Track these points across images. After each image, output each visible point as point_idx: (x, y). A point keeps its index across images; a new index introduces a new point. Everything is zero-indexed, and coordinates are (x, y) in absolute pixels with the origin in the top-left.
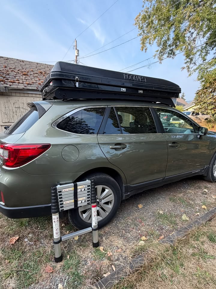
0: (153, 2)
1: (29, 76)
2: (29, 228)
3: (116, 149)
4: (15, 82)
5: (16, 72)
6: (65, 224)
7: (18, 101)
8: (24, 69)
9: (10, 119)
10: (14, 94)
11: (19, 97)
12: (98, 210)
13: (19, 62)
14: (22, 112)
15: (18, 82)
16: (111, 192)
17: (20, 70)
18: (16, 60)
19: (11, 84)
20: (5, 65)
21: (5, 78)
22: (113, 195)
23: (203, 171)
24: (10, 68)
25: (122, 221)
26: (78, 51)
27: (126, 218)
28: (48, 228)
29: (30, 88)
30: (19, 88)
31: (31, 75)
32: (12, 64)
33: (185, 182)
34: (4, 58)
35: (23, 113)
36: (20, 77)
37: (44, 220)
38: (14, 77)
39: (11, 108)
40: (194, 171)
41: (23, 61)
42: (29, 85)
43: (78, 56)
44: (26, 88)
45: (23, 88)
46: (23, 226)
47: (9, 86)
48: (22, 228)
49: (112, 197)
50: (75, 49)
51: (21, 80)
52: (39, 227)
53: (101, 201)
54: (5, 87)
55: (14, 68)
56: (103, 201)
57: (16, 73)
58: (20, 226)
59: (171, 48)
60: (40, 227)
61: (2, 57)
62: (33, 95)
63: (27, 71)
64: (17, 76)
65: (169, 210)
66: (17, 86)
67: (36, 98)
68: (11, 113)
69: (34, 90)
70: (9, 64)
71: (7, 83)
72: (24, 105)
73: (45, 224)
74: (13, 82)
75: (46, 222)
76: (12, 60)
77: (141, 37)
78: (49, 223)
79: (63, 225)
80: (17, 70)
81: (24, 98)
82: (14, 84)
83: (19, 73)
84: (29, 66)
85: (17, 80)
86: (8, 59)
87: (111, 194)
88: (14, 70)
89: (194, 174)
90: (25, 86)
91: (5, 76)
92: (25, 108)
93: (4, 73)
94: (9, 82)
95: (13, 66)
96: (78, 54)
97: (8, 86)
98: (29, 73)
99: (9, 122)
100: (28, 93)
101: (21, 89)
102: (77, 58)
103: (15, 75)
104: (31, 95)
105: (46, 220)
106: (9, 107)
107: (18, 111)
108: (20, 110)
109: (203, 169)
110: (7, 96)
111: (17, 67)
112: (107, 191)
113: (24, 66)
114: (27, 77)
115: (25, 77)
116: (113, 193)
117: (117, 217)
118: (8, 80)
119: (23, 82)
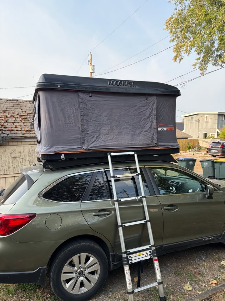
0: (188, 2)
1: (29, 120)
2: (15, 296)
3: (99, 216)
4: (13, 130)
5: (15, 116)
6: (51, 295)
7: (15, 150)
8: (23, 112)
9: (6, 171)
10: (11, 144)
11: (16, 146)
12: (82, 280)
13: (19, 104)
14: (18, 162)
15: (16, 129)
16: (96, 261)
17: (19, 114)
18: (15, 102)
19: (9, 132)
20: (4, 109)
21: (3, 127)
22: (98, 264)
23: (221, 238)
24: (9, 113)
25: (111, 296)
26: (94, 66)
27: (116, 292)
28: (33, 298)
29: (29, 135)
30: (16, 137)
31: (30, 118)
32: (11, 107)
33: (203, 252)
34: (3, 101)
35: (20, 163)
36: (18, 123)
37: (30, 289)
38: (12, 124)
39: (7, 159)
40: (206, 238)
41: (23, 102)
42: (27, 133)
43: (93, 72)
44: (24, 136)
45: (21, 137)
46: (9, 294)
47: (7, 136)
48: (9, 296)
49: (97, 267)
50: (89, 64)
51: (20, 126)
52: (24, 296)
53: (86, 270)
54: (3, 137)
55: (13, 112)
56: (88, 271)
57: (14, 119)
58: (7, 294)
59: (219, 53)
60: (26, 296)
61: (2, 100)
62: (32, 143)
63: (26, 114)
64: (16, 121)
65: (168, 285)
66: (14, 135)
67: (34, 145)
68: (7, 164)
69: (32, 137)
70: (8, 107)
71: (5, 132)
72: (21, 154)
73: (30, 294)
74: (11, 131)
75: (33, 291)
76: (12, 101)
77: (175, 43)
78: (35, 292)
79: (48, 296)
80: (16, 114)
81: (22, 147)
82: (12, 132)
83: (17, 118)
84: (30, 106)
85: (15, 128)
86: (7, 101)
87: (96, 263)
88: (13, 114)
89: (205, 241)
90: (23, 134)
91: (3, 123)
92: (22, 158)
93: (2, 120)
94: (7, 131)
95: (12, 110)
96: (93, 70)
97: (5, 135)
98: (28, 117)
99: (4, 174)
100: (26, 141)
101: (19, 137)
102: (92, 75)
103: (13, 121)
104: (29, 143)
105: (33, 289)
106: (5, 158)
107: (15, 161)
108: (16, 160)
109: (221, 236)
110: (4, 147)
111: (16, 110)
112: (91, 259)
113: (24, 108)
114: (26, 121)
115: (24, 121)
116: (98, 262)
117: (107, 291)
118: (6, 128)
119: (21, 128)
